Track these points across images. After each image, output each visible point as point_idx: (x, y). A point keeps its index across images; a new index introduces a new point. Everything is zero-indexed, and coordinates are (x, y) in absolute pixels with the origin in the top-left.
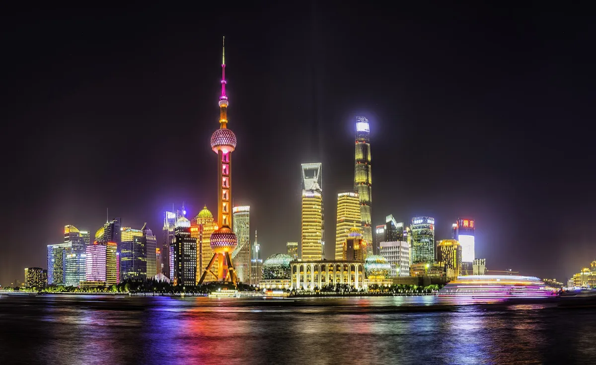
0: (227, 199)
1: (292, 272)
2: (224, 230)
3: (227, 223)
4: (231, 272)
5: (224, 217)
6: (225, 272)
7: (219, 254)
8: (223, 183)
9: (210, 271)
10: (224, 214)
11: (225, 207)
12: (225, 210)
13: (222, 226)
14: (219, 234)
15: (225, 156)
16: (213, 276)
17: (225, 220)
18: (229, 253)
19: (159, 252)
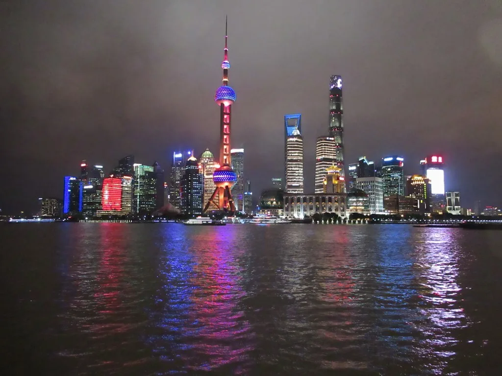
0: (228, 142)
1: (284, 202)
2: (225, 167)
3: (228, 163)
4: (230, 203)
5: (225, 157)
6: (225, 202)
7: (221, 187)
8: (225, 130)
9: (213, 202)
10: (225, 155)
11: (226, 149)
12: (226, 151)
13: (223, 165)
14: (221, 171)
15: (226, 108)
16: (216, 207)
17: (226, 160)
18: (229, 187)
19: (166, 185)
